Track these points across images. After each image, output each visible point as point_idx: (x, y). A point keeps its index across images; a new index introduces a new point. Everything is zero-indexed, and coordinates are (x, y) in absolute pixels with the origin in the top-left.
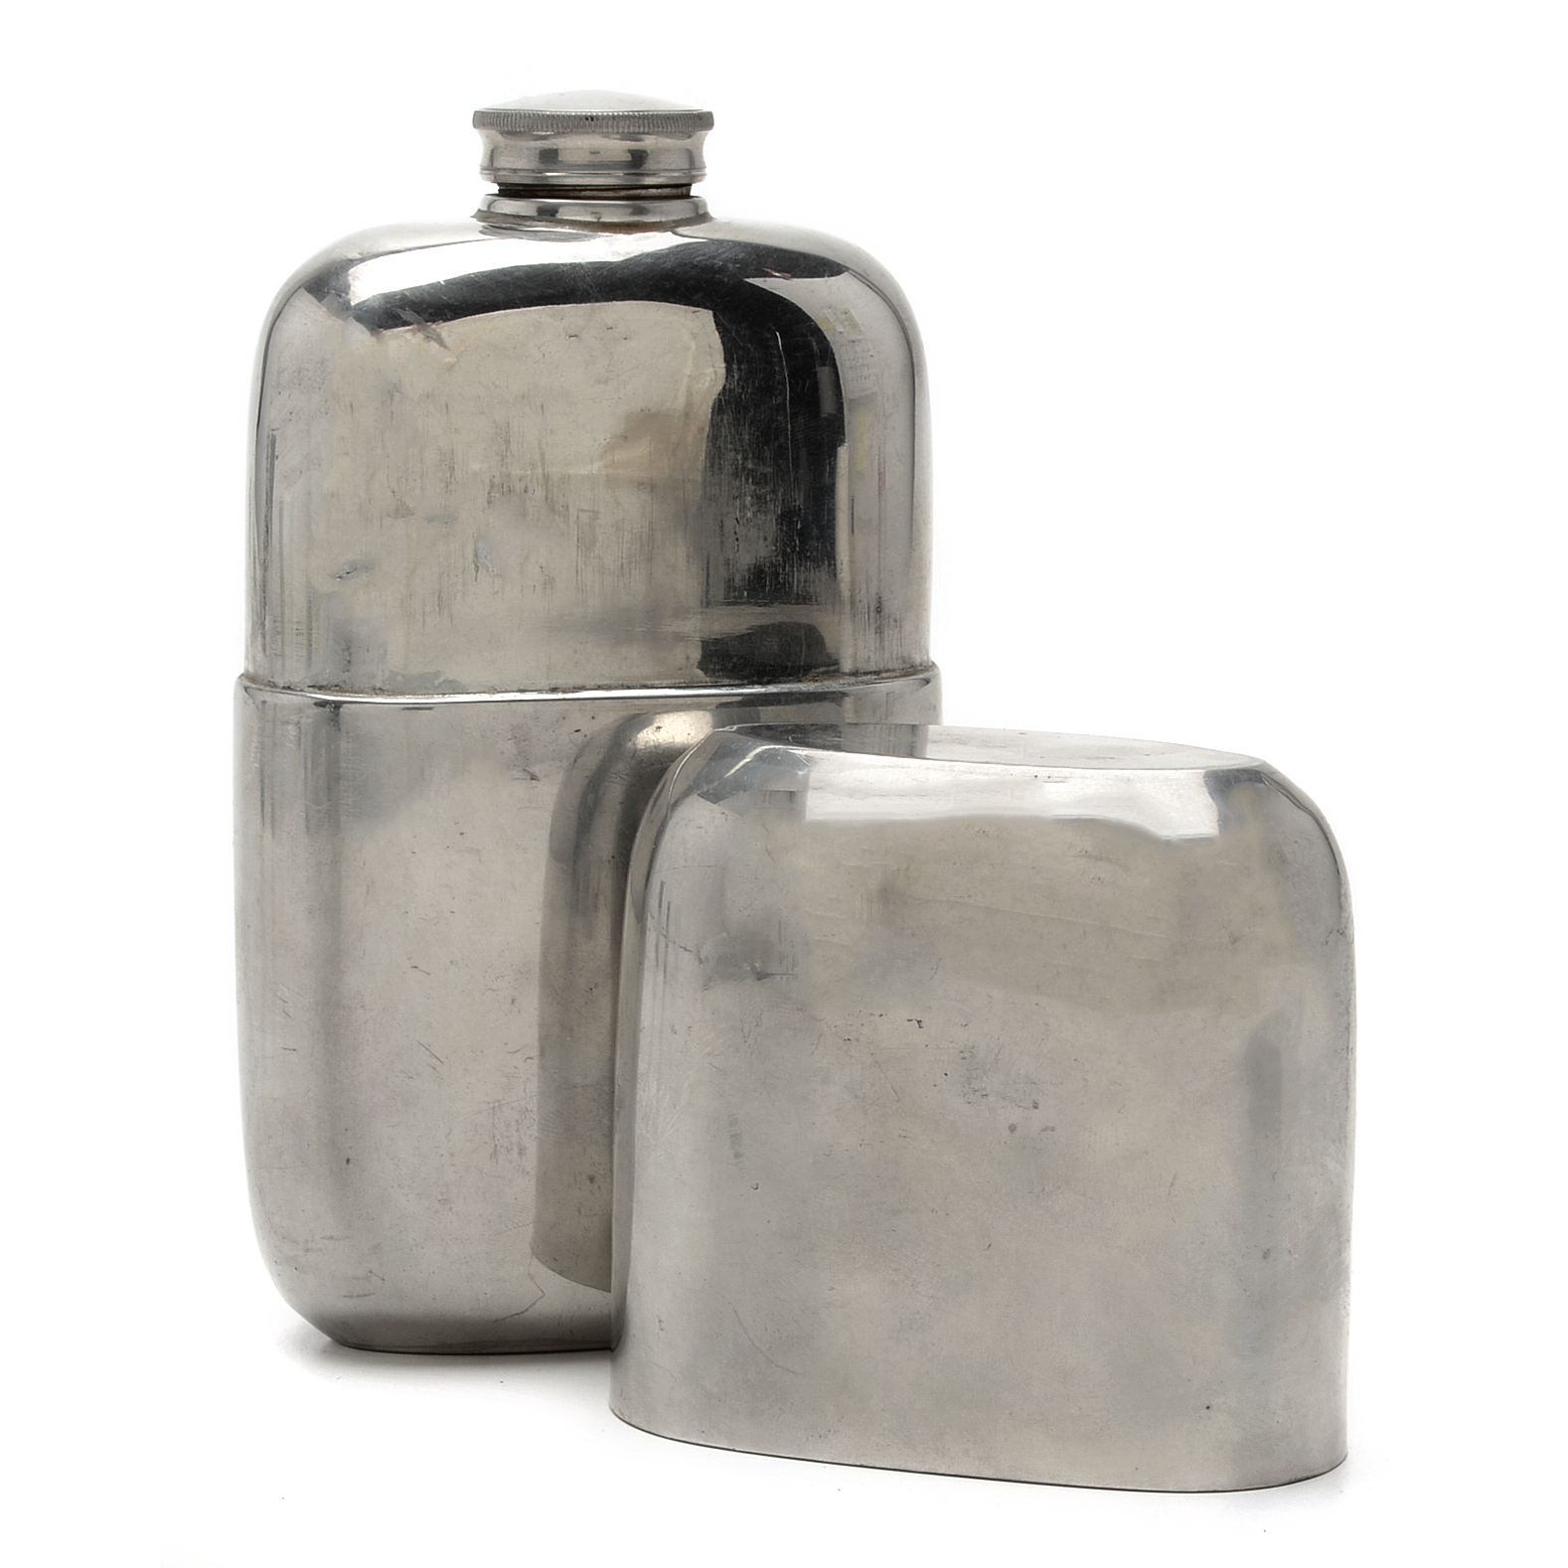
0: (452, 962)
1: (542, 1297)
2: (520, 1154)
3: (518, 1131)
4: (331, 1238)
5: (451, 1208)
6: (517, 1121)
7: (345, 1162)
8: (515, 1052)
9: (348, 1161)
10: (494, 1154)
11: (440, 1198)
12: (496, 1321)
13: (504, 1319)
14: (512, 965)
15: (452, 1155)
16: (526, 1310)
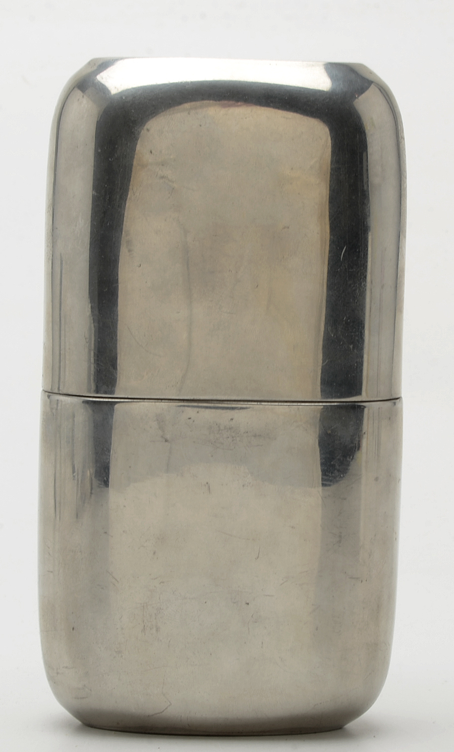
0: (124, 531)
1: (169, 706)
2: (157, 631)
3: (155, 619)
4: (66, 667)
5: (122, 656)
6: (155, 614)
7: (72, 629)
8: (155, 579)
9: (73, 629)
10: (144, 630)
11: (116, 650)
12: (149, 716)
13: (153, 715)
14: (154, 535)
15: (122, 629)
16: (163, 711)
